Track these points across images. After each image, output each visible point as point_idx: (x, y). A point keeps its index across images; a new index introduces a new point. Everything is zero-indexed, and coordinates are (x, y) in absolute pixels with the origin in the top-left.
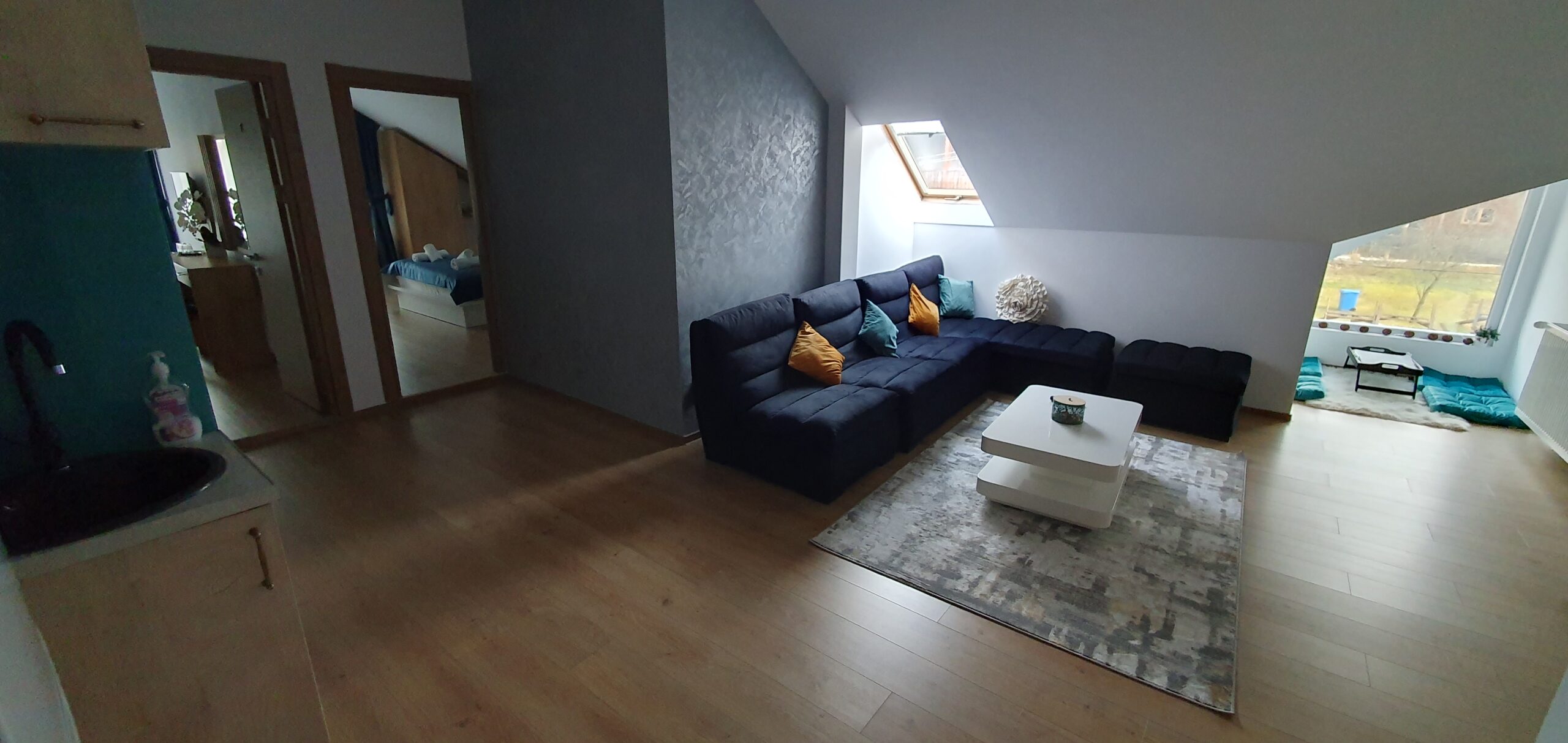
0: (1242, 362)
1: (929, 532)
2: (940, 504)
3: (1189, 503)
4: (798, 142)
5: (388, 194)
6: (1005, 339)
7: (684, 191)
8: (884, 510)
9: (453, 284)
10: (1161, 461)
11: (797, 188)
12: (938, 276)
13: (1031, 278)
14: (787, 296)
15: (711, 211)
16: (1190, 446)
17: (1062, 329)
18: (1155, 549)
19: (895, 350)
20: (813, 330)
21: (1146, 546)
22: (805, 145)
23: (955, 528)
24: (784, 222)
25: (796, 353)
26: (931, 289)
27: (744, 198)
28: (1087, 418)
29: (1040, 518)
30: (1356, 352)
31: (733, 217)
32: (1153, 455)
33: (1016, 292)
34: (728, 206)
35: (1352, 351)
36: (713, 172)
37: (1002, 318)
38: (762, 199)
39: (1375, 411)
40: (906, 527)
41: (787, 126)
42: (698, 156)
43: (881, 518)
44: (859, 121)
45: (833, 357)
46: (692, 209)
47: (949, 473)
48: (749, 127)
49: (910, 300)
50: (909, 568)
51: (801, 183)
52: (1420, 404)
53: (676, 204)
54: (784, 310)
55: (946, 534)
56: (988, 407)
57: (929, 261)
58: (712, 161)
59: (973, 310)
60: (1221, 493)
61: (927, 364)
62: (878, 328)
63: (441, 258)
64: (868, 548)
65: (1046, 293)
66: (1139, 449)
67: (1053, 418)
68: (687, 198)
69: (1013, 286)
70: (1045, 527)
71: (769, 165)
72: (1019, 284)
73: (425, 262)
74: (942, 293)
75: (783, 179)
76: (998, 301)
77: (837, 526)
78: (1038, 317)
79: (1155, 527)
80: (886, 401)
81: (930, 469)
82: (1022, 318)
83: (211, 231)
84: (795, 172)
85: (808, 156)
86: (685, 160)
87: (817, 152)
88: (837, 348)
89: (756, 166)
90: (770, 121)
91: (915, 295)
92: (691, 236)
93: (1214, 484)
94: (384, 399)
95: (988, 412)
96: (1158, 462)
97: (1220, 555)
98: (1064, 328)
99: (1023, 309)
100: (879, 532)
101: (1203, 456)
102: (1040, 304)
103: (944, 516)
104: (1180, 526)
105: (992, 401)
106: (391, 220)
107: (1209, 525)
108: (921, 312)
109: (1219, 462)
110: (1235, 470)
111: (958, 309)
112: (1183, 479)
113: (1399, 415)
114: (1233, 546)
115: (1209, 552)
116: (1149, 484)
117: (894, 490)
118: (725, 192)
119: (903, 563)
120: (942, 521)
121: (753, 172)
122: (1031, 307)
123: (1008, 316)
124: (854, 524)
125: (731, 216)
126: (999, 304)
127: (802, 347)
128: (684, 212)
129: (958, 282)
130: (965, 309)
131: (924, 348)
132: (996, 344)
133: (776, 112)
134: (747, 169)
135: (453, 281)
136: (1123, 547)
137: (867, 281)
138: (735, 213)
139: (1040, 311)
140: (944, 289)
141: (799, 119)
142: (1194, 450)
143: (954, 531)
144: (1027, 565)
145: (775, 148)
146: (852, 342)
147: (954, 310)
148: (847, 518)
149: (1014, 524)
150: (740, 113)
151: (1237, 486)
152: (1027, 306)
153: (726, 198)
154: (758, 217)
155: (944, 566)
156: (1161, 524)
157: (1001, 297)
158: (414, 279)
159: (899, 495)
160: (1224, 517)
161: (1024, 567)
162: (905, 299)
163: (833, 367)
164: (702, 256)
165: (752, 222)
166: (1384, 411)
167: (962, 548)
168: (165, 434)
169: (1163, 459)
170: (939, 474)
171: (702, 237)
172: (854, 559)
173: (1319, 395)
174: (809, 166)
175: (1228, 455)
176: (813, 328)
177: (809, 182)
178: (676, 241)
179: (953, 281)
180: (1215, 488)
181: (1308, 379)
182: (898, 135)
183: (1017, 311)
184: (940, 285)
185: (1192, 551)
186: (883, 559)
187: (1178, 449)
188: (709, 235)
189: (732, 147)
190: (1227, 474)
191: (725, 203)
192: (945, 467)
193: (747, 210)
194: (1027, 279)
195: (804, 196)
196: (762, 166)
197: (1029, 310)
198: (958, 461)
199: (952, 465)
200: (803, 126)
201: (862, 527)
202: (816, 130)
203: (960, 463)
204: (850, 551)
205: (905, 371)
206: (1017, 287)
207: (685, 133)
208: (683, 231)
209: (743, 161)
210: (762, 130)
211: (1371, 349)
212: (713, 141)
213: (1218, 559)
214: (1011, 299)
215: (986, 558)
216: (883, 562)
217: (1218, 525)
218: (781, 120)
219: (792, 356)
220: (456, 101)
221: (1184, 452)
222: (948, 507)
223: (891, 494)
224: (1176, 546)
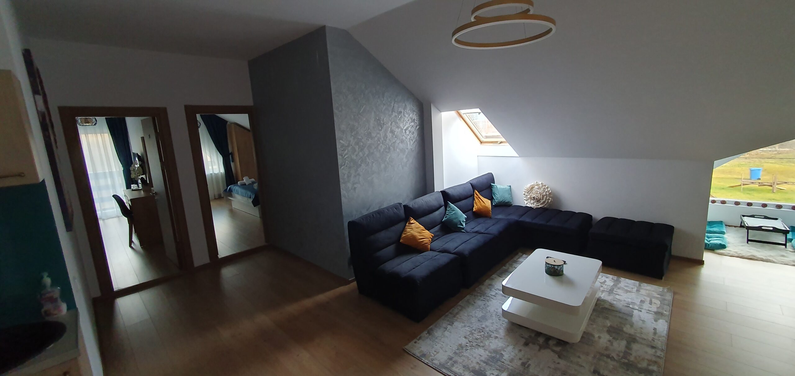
0: (668, 230)
1: (472, 343)
2: (481, 323)
3: (633, 323)
4: (407, 123)
5: (231, 153)
6: (526, 219)
7: (343, 155)
8: (449, 327)
9: (253, 197)
10: (618, 294)
11: (407, 146)
12: (491, 184)
13: (542, 184)
14: (400, 204)
15: (359, 163)
16: (637, 283)
17: (562, 211)
18: (608, 356)
19: (463, 228)
20: (415, 221)
21: (602, 355)
22: (411, 124)
23: (488, 340)
24: (401, 164)
25: (404, 235)
26: (486, 192)
27: (378, 155)
28: (566, 270)
29: (539, 334)
30: (746, 219)
31: (372, 165)
32: (614, 289)
33: (534, 191)
34: (369, 159)
35: (743, 218)
36: (359, 144)
37: (528, 205)
38: (388, 154)
39: (760, 257)
40: (459, 339)
41: (400, 117)
42: (351, 137)
43: (446, 333)
44: (440, 111)
45: (427, 235)
46: (349, 163)
47: (490, 302)
48: (379, 120)
49: (474, 199)
50: (456, 368)
51: (410, 143)
52: (790, 251)
53: (340, 161)
54: (398, 212)
55: (481, 344)
56: (519, 258)
57: (485, 177)
58: (359, 138)
59: (511, 201)
60: (655, 316)
61: (479, 237)
62: (454, 216)
63: (251, 183)
64: (435, 353)
65: (550, 192)
66: (606, 285)
67: (546, 272)
68: (346, 158)
69: (532, 188)
70: (541, 340)
71: (391, 136)
72: (535, 187)
73: (243, 185)
74: (493, 193)
75: (399, 143)
76: (525, 196)
77: (420, 338)
78: (547, 205)
79: (609, 341)
80: (452, 261)
81: (479, 299)
82: (538, 206)
83: (145, 179)
84: (406, 138)
85: (413, 130)
86: (344, 140)
87: (418, 127)
88: (428, 231)
89: (384, 138)
90: (390, 116)
91: (477, 196)
92: (349, 177)
93: (650, 309)
94: (209, 261)
95: (518, 261)
96: (617, 294)
97: (651, 362)
98: (563, 211)
99: (538, 201)
100: (443, 343)
101: (645, 289)
102: (548, 198)
103: (483, 331)
104: (626, 340)
105: (522, 254)
106: (232, 164)
107: (645, 339)
108: (479, 205)
109: (655, 293)
110: (665, 300)
111: (503, 201)
112: (631, 306)
113: (776, 259)
114: (659, 355)
115: (643, 359)
116: (609, 309)
117: (457, 313)
118: (367, 153)
119: (453, 365)
120: (481, 336)
121: (382, 141)
122: (543, 199)
123: (530, 204)
124: (430, 337)
125: (371, 165)
126: (525, 198)
127: (408, 232)
128: (344, 165)
129: (502, 187)
130: (506, 201)
131: (480, 226)
132: (521, 221)
133: (393, 111)
134: (379, 140)
135: (253, 195)
136: (588, 355)
137: (447, 191)
138: (373, 162)
139: (548, 201)
140: (494, 191)
141: (407, 113)
142: (640, 285)
143: (487, 343)
144: (527, 367)
145: (394, 128)
146: (439, 226)
147: (500, 202)
148: (426, 333)
149: (523, 337)
150: (373, 113)
151: (665, 311)
152: (540, 199)
153: (368, 156)
154: (386, 163)
155: (477, 367)
156: (614, 338)
157: (526, 194)
158: (238, 194)
159: (459, 317)
160: (655, 333)
161: (524, 369)
162: (471, 199)
163: (425, 242)
164: (355, 186)
165: (383, 166)
166: (766, 257)
167: (489, 354)
168: (48, 313)
169: (620, 292)
170: (484, 302)
171: (355, 176)
172: (426, 361)
173: (723, 247)
174: (414, 134)
175: (660, 289)
176: (415, 220)
177: (414, 142)
178: (341, 180)
179: (500, 185)
180: (650, 312)
181: (716, 236)
182: (463, 114)
183: (535, 202)
184: (492, 189)
185: (632, 358)
186: (443, 361)
187: (630, 284)
188: (359, 175)
189: (369, 131)
190: (660, 302)
191: (367, 158)
192: (488, 298)
193: (380, 160)
194: (539, 184)
195: (412, 149)
196: (387, 138)
197: (542, 201)
198: (496, 294)
199: (492, 297)
200: (409, 115)
201: (434, 339)
202: (417, 116)
203: (497, 295)
204: (424, 355)
205: (465, 242)
206: (534, 189)
207: (343, 127)
208: (344, 175)
209: (376, 136)
210: (386, 120)
211: (755, 216)
212: (359, 129)
213: (649, 365)
214: (531, 195)
215: (503, 362)
216: (442, 363)
217: (650, 339)
218: (396, 114)
219: (402, 237)
220: (247, 115)
221: (634, 287)
222: (486, 326)
223: (454, 316)
224: (621, 354)
